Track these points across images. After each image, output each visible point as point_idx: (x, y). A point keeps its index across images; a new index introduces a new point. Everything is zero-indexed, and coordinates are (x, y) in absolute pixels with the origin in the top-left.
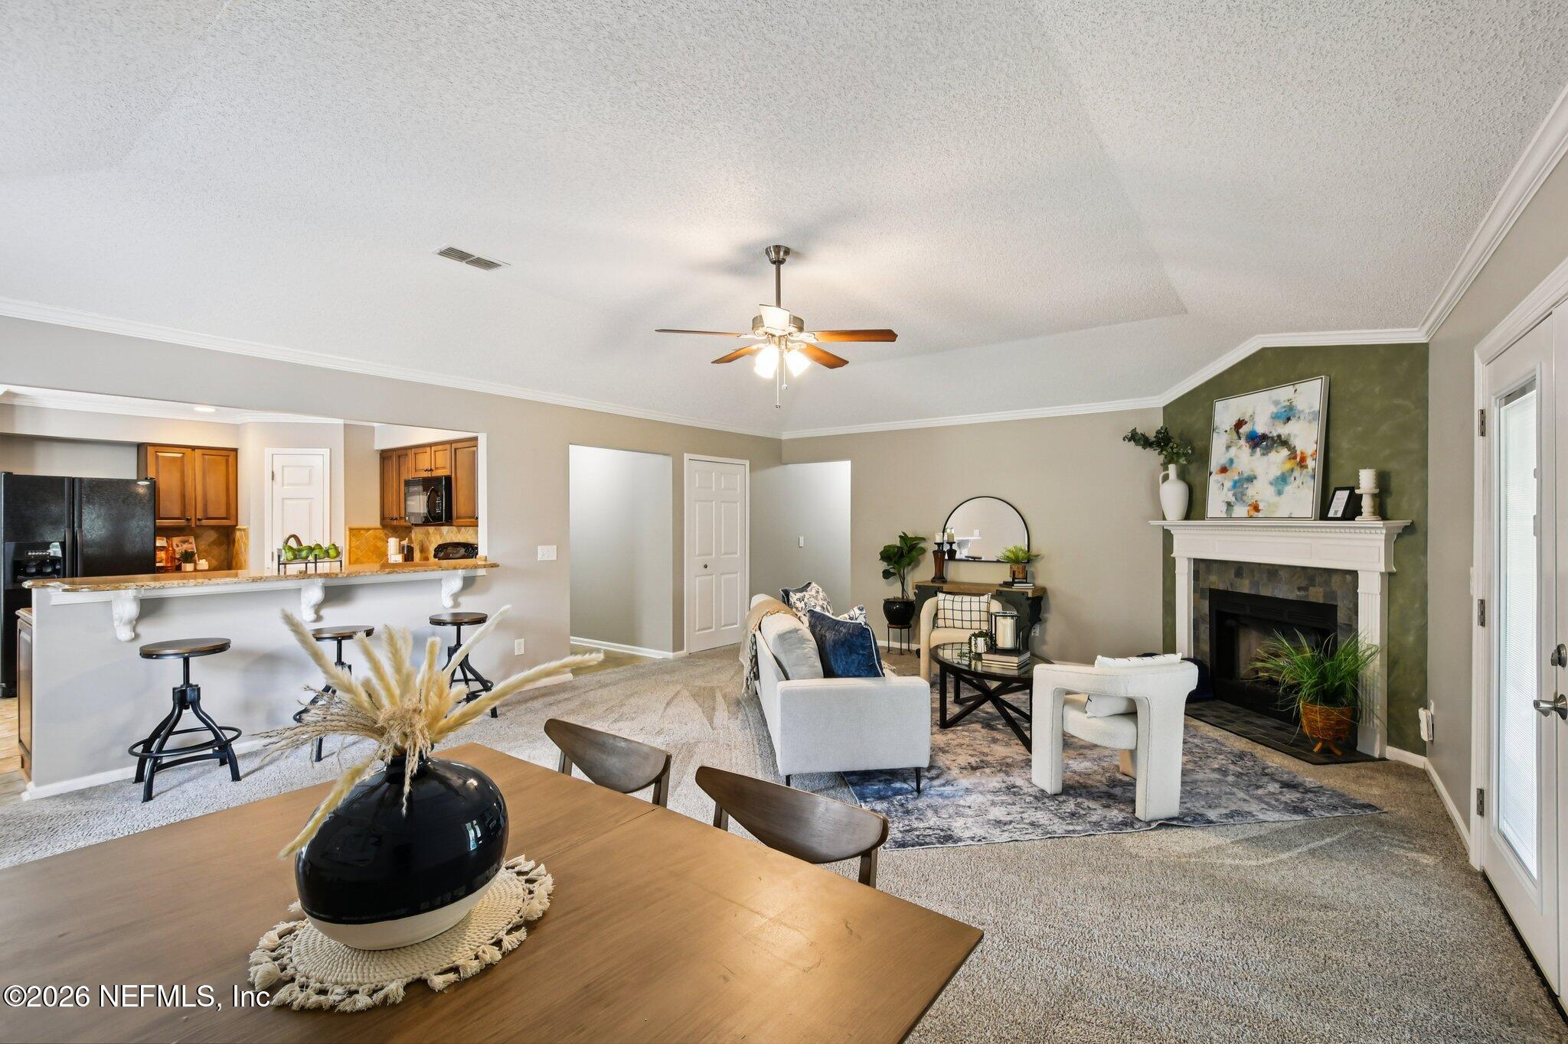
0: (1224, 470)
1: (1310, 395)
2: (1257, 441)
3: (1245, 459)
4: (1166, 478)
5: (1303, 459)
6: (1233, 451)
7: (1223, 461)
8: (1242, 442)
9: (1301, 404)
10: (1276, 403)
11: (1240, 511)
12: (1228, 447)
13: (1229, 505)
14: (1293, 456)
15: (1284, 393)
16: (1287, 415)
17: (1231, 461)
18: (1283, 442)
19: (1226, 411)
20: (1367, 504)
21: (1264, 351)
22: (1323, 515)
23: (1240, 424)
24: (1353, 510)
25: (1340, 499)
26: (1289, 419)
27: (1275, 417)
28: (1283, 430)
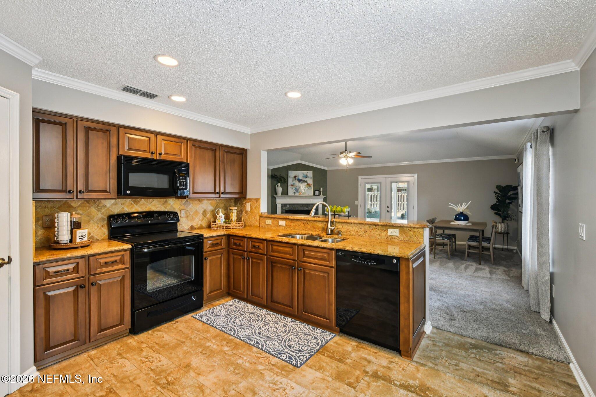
0: (292, 185)
1: (310, 174)
2: (300, 181)
3: (297, 183)
4: (278, 186)
5: (310, 185)
6: (294, 182)
7: (292, 183)
8: (296, 180)
9: (309, 175)
10: (303, 174)
11: (297, 194)
12: (293, 181)
13: (294, 192)
14: (308, 184)
15: (305, 172)
16: (306, 177)
17: (294, 184)
18: (305, 182)
19: (292, 174)
20: (321, 193)
21: (299, 164)
22: (314, 194)
23: (295, 177)
24: (320, 194)
25: (317, 193)
26: (306, 178)
27: (303, 177)
28: (306, 179)
